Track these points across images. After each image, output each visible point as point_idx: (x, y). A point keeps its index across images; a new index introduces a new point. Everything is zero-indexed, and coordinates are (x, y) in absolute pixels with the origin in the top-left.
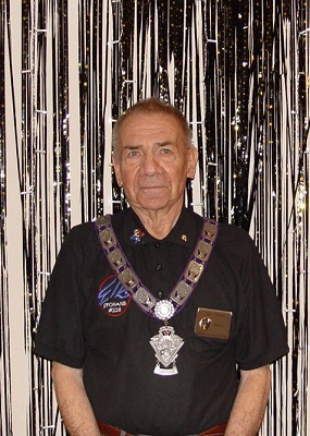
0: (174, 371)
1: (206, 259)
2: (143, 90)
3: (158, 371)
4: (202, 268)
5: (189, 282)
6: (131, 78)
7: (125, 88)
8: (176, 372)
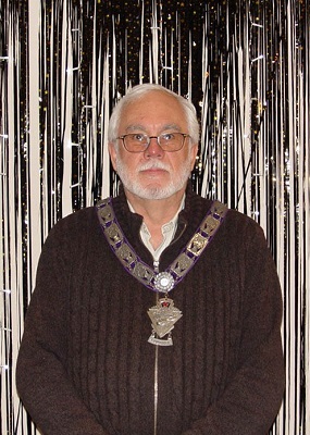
0: (169, 342)
1: (212, 233)
2: (102, 115)
3: (152, 340)
4: (206, 242)
5: (191, 255)
6: (90, 104)
7: (84, 113)
8: (171, 344)
